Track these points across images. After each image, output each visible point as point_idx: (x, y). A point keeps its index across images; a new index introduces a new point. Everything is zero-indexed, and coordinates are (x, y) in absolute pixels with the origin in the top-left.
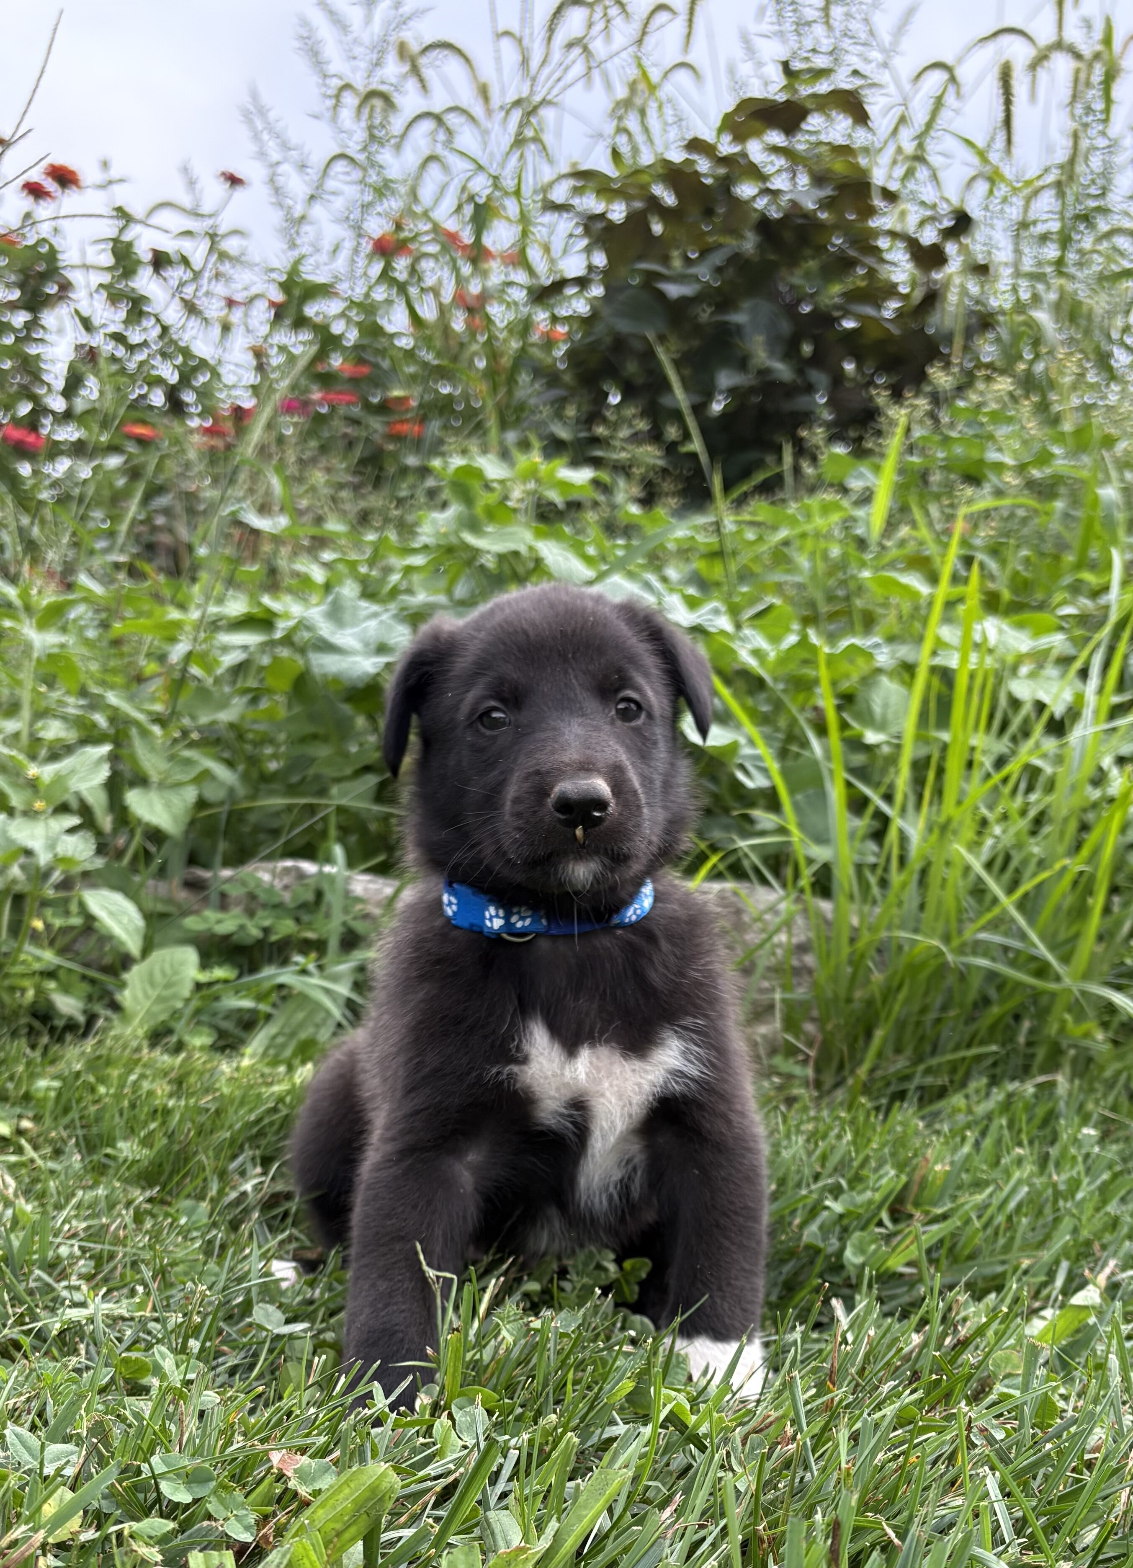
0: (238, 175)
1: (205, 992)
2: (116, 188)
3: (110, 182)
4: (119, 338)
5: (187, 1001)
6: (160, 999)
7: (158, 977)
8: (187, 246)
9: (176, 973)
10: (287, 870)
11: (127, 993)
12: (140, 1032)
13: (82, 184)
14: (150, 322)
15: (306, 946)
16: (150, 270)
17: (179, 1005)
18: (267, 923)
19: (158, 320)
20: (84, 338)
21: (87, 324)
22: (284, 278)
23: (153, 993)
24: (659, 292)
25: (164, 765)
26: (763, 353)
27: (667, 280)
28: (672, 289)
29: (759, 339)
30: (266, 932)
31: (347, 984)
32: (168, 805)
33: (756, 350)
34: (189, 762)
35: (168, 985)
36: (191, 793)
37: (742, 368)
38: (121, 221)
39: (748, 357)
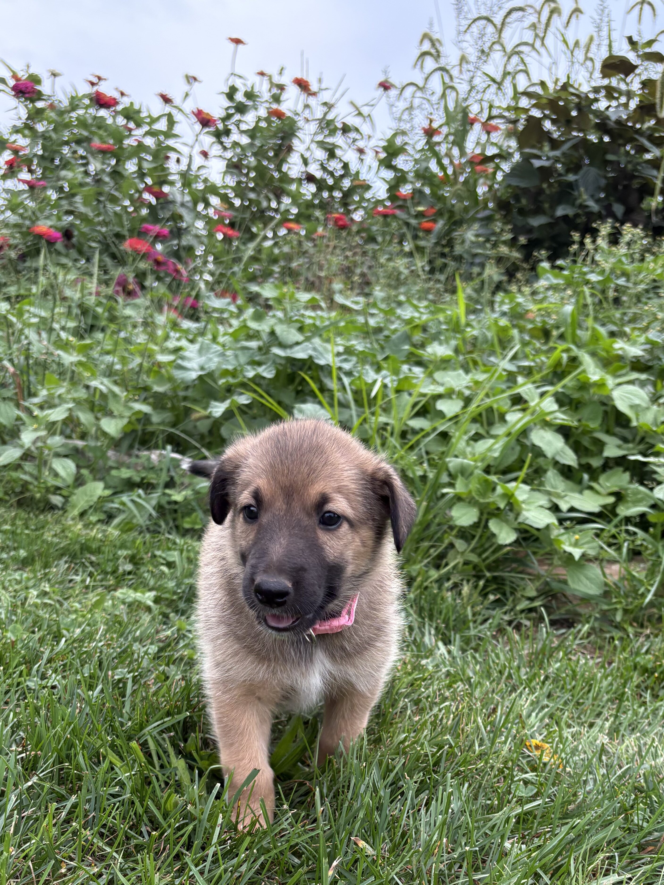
1: (103, 500)
2: (324, 93)
4: (323, 167)
5: (95, 502)
6: (87, 501)
7: (88, 493)
8: (358, 125)
9: (94, 492)
10: (159, 454)
11: (75, 498)
12: (77, 513)
14: (337, 160)
15: (145, 486)
17: (92, 504)
18: (143, 475)
23: (85, 498)
24: (531, 164)
25: (121, 409)
26: (585, 197)
27: (539, 157)
28: (537, 163)
29: (582, 189)
30: (143, 479)
31: (154, 502)
32: (116, 425)
33: (580, 195)
34: (131, 408)
35: (91, 496)
36: (125, 421)
37: (573, 205)
38: (325, 109)
39: (576, 199)
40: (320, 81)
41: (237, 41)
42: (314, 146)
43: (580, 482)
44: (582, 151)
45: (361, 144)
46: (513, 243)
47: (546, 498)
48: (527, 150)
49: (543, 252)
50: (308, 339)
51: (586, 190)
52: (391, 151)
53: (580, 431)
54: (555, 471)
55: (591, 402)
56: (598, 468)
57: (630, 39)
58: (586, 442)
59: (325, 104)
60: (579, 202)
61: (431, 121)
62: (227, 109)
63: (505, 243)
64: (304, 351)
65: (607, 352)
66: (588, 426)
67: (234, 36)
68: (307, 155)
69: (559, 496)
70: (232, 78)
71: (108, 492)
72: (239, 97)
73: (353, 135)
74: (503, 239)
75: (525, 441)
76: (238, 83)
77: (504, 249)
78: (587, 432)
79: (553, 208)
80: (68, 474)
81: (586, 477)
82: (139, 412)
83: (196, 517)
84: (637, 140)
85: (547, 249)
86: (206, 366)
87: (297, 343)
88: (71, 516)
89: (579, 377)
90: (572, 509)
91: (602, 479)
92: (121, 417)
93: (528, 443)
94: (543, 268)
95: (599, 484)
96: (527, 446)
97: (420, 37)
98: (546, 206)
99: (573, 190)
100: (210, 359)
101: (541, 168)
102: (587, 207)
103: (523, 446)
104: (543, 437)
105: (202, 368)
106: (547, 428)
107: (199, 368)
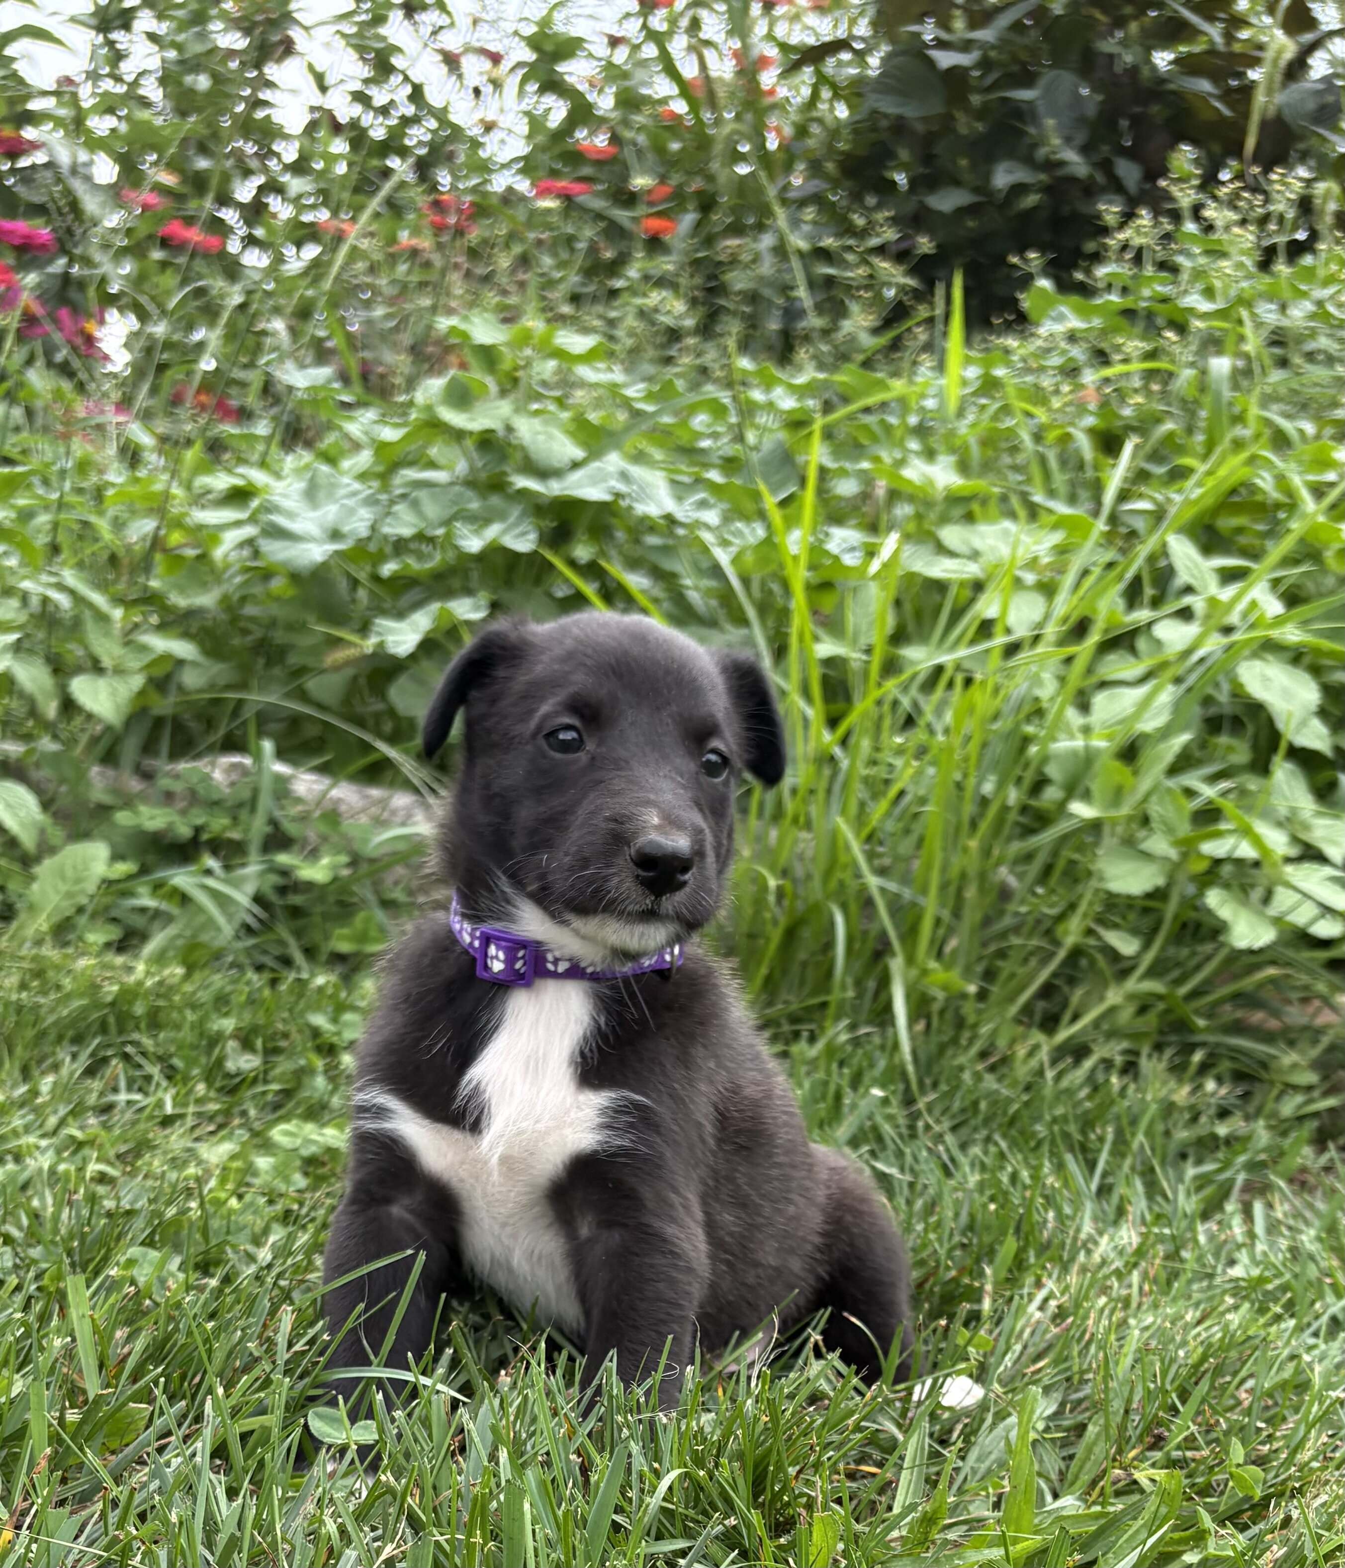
1: (114, 888)
4: (360, 98)
5: (92, 897)
6: (69, 895)
7: (69, 873)
9: (86, 869)
10: (234, 766)
11: (35, 887)
12: (45, 927)
14: (395, 80)
15: (217, 846)
16: (400, 14)
17: (84, 900)
18: (199, 821)
19: (406, 79)
20: (317, 99)
21: (320, 79)
22: (534, 29)
23: (63, 888)
24: (931, 62)
25: (118, 650)
26: (1055, 139)
27: (945, 46)
28: (943, 59)
29: (1046, 120)
30: (198, 830)
31: (250, 888)
32: (114, 693)
33: (1045, 136)
34: (144, 648)
35: (78, 881)
36: (137, 682)
37: (1028, 160)
39: (1034, 146)
49: (1032, 255)
50: (595, 455)
51: (1058, 123)
54: (1289, 766)
60: (1042, 152)
64: (594, 481)
71: (124, 868)
80: (22, 824)
82: (166, 657)
83: (368, 920)
86: (346, 529)
87: (576, 465)
88: (30, 932)
92: (119, 671)
94: (1046, 292)
98: (963, 163)
99: (1025, 123)
100: (350, 512)
101: (953, 72)
102: (1062, 164)
104: (1265, 679)
105: (335, 535)
106: (1270, 657)
107: (325, 530)
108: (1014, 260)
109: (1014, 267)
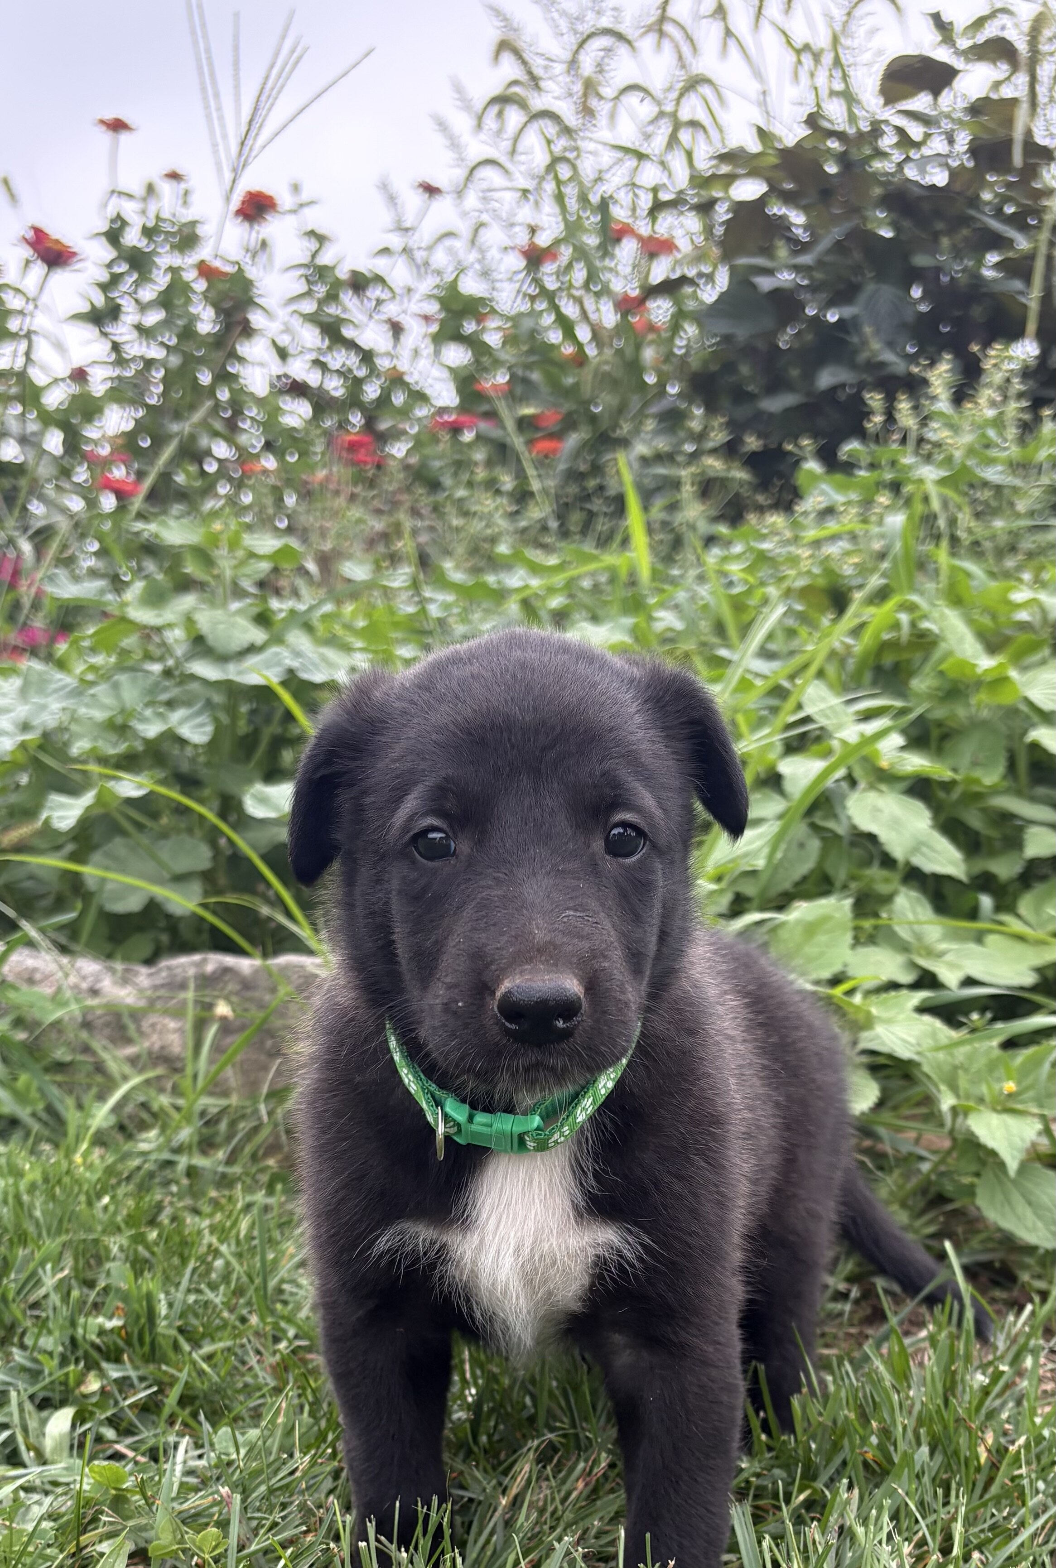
0: (435, 184)
2: (306, 211)
3: (302, 205)
4: (319, 364)
8: (380, 266)
13: (279, 209)
16: (350, 293)
20: (280, 368)
21: (283, 354)
22: (444, 295)
24: (754, 286)
26: (876, 345)
27: (769, 272)
28: (765, 283)
29: (868, 330)
33: (864, 343)
37: (853, 366)
38: (314, 245)
39: (855, 352)
40: (296, 188)
41: (117, 126)
42: (296, 322)
43: (973, 914)
44: (857, 256)
45: (391, 310)
46: (730, 450)
47: (900, 959)
48: (743, 261)
49: (805, 442)
50: (278, 639)
51: (877, 332)
52: (456, 306)
53: (955, 795)
54: (914, 894)
55: (977, 724)
56: (1012, 881)
57: (936, 18)
58: (974, 820)
59: (312, 234)
60: (863, 357)
61: (533, 230)
62: (109, 266)
63: (714, 451)
65: (994, 617)
66: (977, 781)
67: (109, 116)
68: (284, 340)
69: (930, 953)
70: (114, 199)
72: (132, 238)
73: (375, 292)
74: (710, 445)
75: (831, 824)
76: (130, 210)
77: (714, 465)
78: (975, 797)
79: (809, 375)
81: (986, 902)
84: (973, 219)
85: (815, 435)
86: (36, 722)
87: (252, 649)
89: (943, 667)
90: (970, 982)
91: (1025, 904)
93: (841, 829)
94: (811, 473)
95: (1018, 916)
96: (837, 837)
97: (493, 48)
98: (795, 373)
99: (848, 332)
100: (43, 707)
101: (777, 294)
102: (882, 365)
103: (829, 839)
104: (876, 810)
105: (25, 727)
106: (883, 787)
107: (17, 725)
108: (790, 447)
109: (790, 453)
